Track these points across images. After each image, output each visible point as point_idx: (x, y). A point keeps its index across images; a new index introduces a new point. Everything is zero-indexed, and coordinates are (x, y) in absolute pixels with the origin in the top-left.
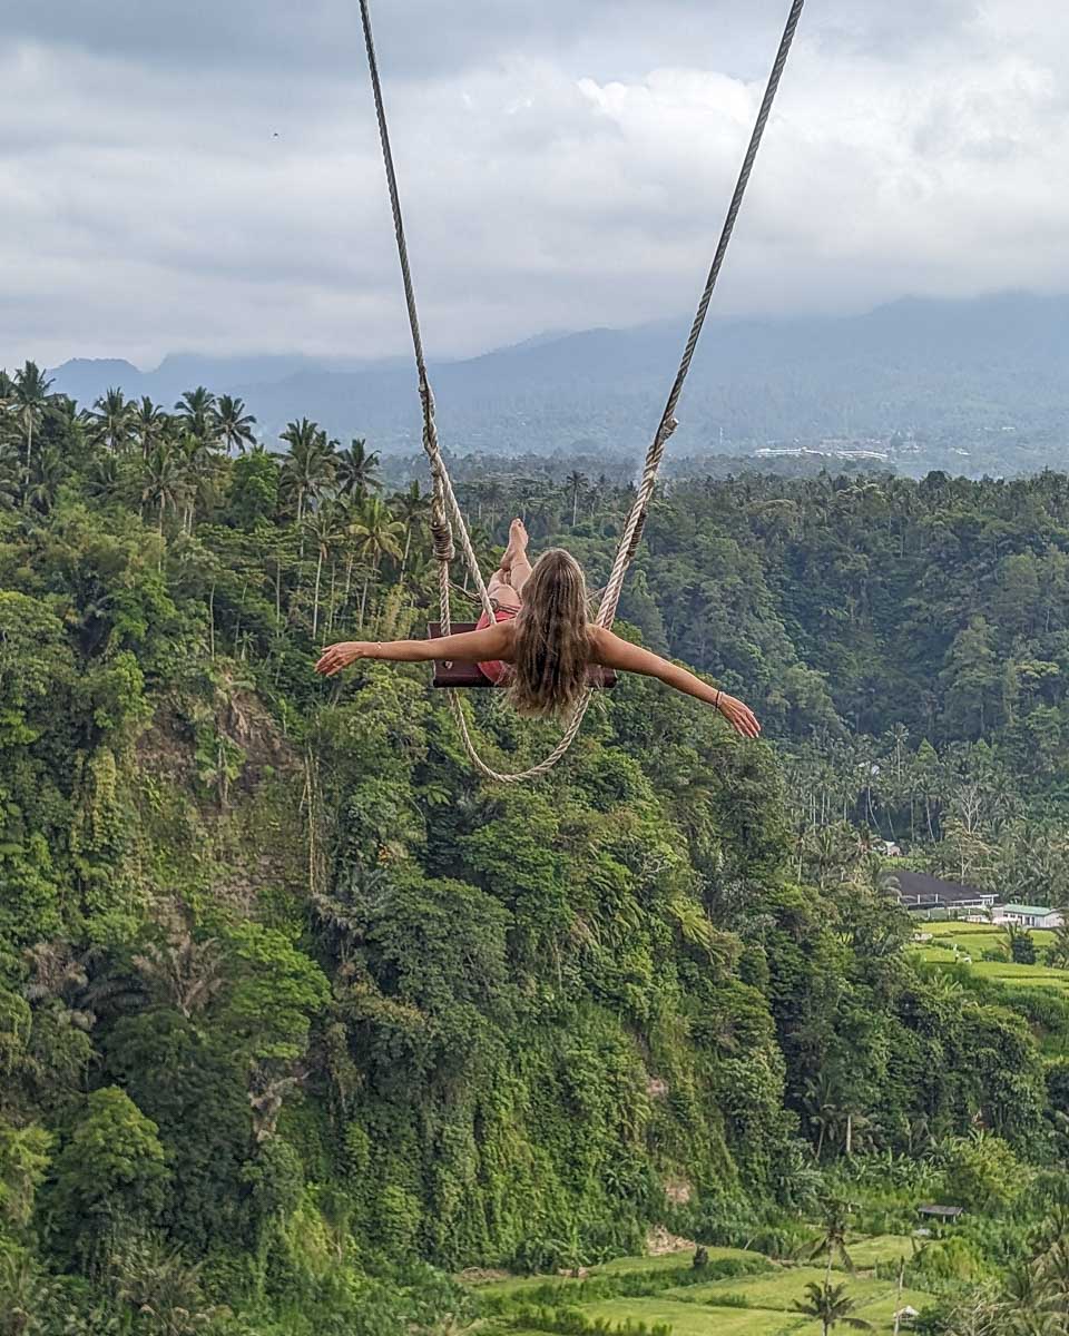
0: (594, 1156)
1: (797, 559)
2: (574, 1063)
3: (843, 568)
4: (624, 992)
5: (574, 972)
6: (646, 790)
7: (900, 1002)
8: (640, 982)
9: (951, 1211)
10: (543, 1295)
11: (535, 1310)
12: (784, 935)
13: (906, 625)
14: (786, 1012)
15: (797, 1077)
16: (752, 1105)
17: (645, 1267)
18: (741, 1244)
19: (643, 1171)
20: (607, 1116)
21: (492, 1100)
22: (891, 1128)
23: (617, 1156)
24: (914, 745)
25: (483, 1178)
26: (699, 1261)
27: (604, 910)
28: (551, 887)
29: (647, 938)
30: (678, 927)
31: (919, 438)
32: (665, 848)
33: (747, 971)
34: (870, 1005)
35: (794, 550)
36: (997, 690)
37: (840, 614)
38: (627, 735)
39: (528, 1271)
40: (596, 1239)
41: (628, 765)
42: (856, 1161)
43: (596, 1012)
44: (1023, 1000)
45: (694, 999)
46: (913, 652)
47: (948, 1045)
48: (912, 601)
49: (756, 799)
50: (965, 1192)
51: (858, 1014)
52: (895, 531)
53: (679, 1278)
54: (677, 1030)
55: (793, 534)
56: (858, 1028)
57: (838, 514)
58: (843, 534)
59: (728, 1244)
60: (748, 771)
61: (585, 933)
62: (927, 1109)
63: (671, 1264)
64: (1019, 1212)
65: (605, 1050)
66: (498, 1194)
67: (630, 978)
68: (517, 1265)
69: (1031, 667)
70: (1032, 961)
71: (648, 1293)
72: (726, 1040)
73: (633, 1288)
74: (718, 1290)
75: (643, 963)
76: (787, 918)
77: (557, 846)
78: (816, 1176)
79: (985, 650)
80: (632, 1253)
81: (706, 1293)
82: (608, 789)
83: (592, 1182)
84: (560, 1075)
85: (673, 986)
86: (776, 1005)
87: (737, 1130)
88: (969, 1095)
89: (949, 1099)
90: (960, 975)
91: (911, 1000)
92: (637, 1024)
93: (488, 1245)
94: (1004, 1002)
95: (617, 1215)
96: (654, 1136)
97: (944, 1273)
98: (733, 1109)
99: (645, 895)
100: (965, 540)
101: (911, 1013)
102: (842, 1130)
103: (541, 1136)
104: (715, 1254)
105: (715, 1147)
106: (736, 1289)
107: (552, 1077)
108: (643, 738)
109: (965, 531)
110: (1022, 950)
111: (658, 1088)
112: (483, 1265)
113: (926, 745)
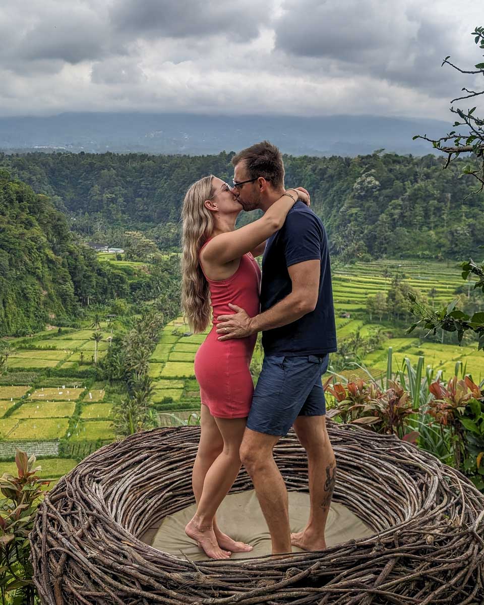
0: (32, 309)
1: (53, 171)
2: (25, 288)
3: (63, 173)
4: (36, 271)
5: (23, 267)
6: (37, 224)
7: (97, 270)
8: (39, 269)
9: (114, 315)
10: (24, 342)
11: (23, 345)
12: (70, 257)
13: (80, 186)
14: (73, 274)
15: (76, 288)
16: (68, 295)
17: (47, 333)
18: (68, 326)
19: (43, 312)
20: (34, 300)
21: (7, 299)
22: (97, 298)
23: (37, 309)
24: (84, 213)
25: (6, 316)
26: (60, 331)
27: (29, 253)
28: (18, 248)
29: (40, 259)
30: (47, 256)
31: (72, 144)
32: (42, 238)
33: (63, 265)
34: (92, 271)
35: (52, 169)
36: (102, 201)
37: (64, 184)
38: (32, 212)
39: (19, 336)
40: (34, 328)
41: (33, 219)
42: (90, 306)
43: (29, 276)
44: (122, 269)
45: (52, 272)
46: (81, 192)
47: (109, 279)
48: (80, 181)
49: (61, 226)
50: (117, 311)
51: (89, 274)
52: (75, 165)
53: (55, 335)
54: (49, 280)
55: (51, 166)
56: (90, 276)
57: (61, 161)
58: (63, 166)
59: (65, 327)
60: (59, 220)
61: (26, 259)
62: (104, 293)
63: (53, 332)
64: (127, 315)
65: (33, 285)
66: (10, 319)
67: (37, 268)
68: (16, 335)
69: (109, 196)
70: (121, 260)
71: (49, 339)
72: (61, 281)
73: (45, 338)
74: (65, 337)
75: (40, 265)
76: (71, 253)
77: (17, 238)
78: (82, 310)
79: (98, 192)
80: (43, 330)
81: (62, 338)
82: (29, 225)
83: (32, 315)
84: (22, 291)
85: (47, 269)
86: (70, 273)
87: (64, 301)
88: (113, 290)
89: (109, 291)
90: (109, 264)
91: (100, 270)
92: (39, 279)
93: (8, 331)
94: (119, 269)
95: (38, 322)
96: (45, 304)
97: (115, 329)
98: (63, 296)
99: (39, 249)
100: (91, 167)
101: (100, 273)
102: (86, 300)
103: (19, 305)
104: (63, 329)
105: (59, 305)
106: (69, 336)
107: (21, 292)
108: (35, 213)
109: (91, 165)
110: (119, 258)
111: (45, 293)
112: (8, 336)
113: (86, 213)
